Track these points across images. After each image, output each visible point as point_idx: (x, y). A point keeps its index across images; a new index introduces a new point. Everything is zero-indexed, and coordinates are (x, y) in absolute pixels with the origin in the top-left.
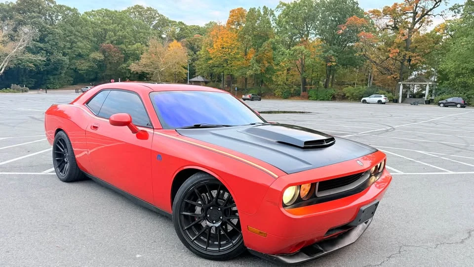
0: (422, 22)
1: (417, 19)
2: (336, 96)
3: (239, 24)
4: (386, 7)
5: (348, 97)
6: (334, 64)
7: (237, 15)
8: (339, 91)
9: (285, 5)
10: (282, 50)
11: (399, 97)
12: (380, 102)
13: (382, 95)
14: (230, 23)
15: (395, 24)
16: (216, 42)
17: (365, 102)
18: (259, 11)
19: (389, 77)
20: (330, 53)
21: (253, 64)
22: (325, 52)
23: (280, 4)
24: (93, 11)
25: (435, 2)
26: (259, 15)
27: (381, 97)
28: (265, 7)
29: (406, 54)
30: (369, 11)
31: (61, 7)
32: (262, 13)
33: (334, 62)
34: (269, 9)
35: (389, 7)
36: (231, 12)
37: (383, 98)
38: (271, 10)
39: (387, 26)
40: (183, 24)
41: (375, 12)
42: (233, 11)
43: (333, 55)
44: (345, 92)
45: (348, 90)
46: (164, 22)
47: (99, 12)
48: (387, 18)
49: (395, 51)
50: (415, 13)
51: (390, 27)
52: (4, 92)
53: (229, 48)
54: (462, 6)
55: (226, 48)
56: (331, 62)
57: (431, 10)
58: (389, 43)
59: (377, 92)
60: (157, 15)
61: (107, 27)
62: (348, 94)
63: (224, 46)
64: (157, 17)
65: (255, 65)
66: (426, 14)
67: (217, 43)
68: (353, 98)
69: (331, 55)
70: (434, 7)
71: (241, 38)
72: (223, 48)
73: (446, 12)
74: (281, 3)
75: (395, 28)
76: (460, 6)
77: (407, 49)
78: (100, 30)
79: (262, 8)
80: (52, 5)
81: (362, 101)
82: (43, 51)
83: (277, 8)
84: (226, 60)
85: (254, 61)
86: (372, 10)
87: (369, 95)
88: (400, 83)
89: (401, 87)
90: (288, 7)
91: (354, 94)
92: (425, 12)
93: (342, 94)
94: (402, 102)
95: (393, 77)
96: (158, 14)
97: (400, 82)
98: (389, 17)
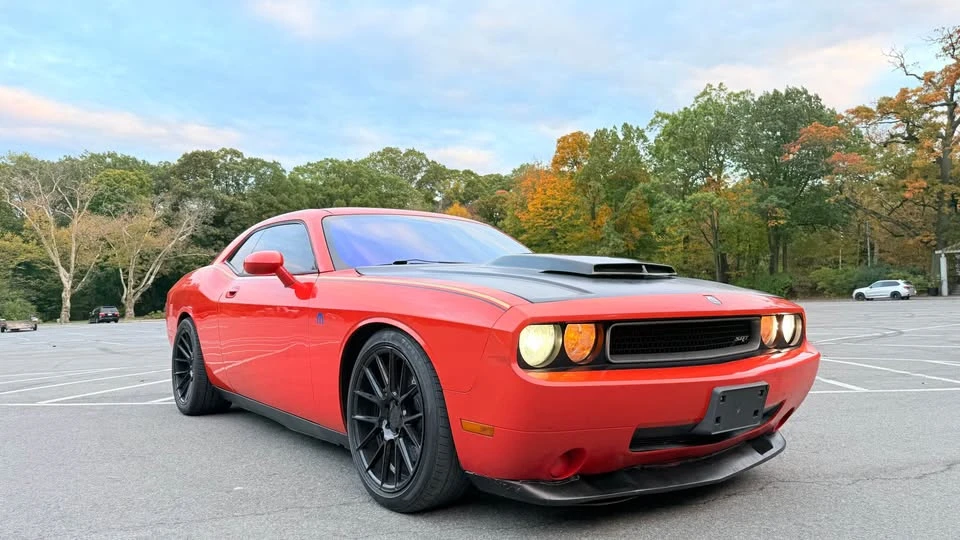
1: (958, 117)
2: (797, 289)
3: (576, 163)
4: (884, 98)
5: (823, 289)
6: (782, 222)
7: (571, 147)
8: (802, 278)
9: (666, 117)
10: (667, 203)
11: (940, 283)
12: (895, 296)
13: (899, 281)
14: (558, 162)
15: (910, 131)
16: (533, 199)
17: (861, 297)
18: (615, 134)
19: (911, 242)
20: (772, 201)
21: (609, 236)
22: (761, 199)
23: (657, 117)
24: (309, 164)
26: (616, 140)
27: (898, 284)
28: (625, 125)
29: (943, 192)
30: (847, 111)
31: (252, 161)
32: (621, 137)
33: (783, 218)
34: (635, 128)
35: (891, 99)
36: (559, 142)
37: (902, 288)
38: (638, 129)
39: (892, 136)
40: (472, 174)
41: (863, 113)
42: (564, 139)
43: (779, 205)
44: (815, 280)
45: (822, 274)
46: (437, 173)
47: (319, 166)
48: (890, 120)
49: (917, 184)
50: (953, 106)
51: (900, 139)
52: (152, 318)
53: (558, 209)
55: (552, 209)
56: (776, 218)
58: (902, 171)
59: (889, 275)
60: (424, 162)
61: (333, 191)
62: (821, 285)
63: (549, 205)
64: (423, 166)
65: (612, 236)
67: (535, 202)
68: (834, 290)
69: (774, 204)
71: (582, 185)
72: (547, 209)
74: (659, 114)
75: (911, 140)
77: (944, 179)
78: (320, 196)
79: (619, 128)
80: (239, 160)
81: (854, 295)
82: (219, 242)
83: (651, 125)
84: (554, 232)
85: (611, 229)
86: (854, 107)
87: (868, 282)
88: (940, 252)
89: (943, 261)
90: (674, 119)
91: (837, 283)
93: (810, 285)
94: (950, 293)
95: (921, 241)
96: (427, 161)
97: (937, 250)
98: (893, 118)
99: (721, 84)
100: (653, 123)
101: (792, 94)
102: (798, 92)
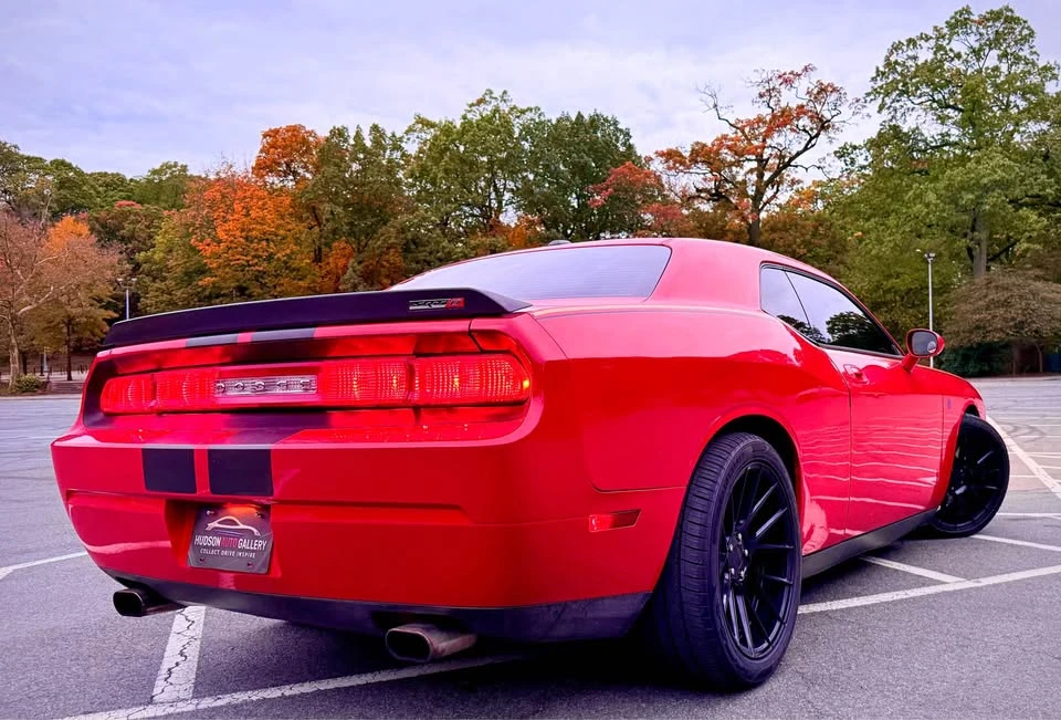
0: (779, 184)
1: (767, 176)
3: (291, 172)
4: (697, 143)
7: (289, 146)
9: (433, 125)
14: (262, 167)
15: (717, 188)
16: (226, 221)
18: (358, 136)
25: (808, 138)
28: (375, 128)
30: (656, 153)
32: (368, 143)
34: (389, 135)
35: (704, 145)
36: (265, 136)
38: (394, 135)
39: (699, 191)
41: (671, 156)
42: (273, 133)
48: (699, 171)
50: (762, 162)
51: (705, 194)
54: (860, 148)
57: (798, 154)
66: (788, 164)
70: (806, 149)
73: (829, 160)
75: (718, 196)
76: (855, 148)
79: (367, 130)
83: (407, 133)
86: (664, 150)
90: (447, 130)
92: (787, 160)
98: (704, 168)
99: (505, 92)
100: (410, 130)
101: (596, 122)
102: (606, 120)
